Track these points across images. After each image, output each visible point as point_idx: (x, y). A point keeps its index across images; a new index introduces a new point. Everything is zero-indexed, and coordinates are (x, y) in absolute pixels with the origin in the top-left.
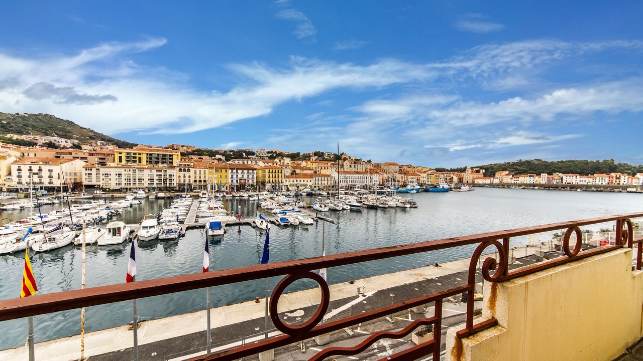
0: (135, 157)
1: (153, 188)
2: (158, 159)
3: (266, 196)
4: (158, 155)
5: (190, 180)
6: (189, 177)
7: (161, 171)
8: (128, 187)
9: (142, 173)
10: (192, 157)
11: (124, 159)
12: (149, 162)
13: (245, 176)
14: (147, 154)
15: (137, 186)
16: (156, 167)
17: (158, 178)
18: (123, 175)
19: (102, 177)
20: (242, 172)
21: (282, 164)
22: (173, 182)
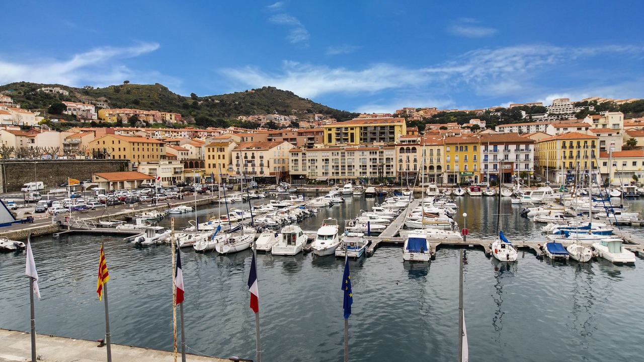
0: (346, 134)
1: (365, 179)
2: (374, 133)
3: (549, 196)
4: (375, 127)
5: (415, 166)
6: (415, 160)
7: (376, 153)
8: (335, 177)
9: (352, 157)
10: (431, 127)
11: (334, 137)
12: (364, 140)
13: (512, 157)
14: (361, 128)
15: (346, 176)
16: (370, 146)
17: (371, 164)
18: (330, 161)
19: (308, 164)
20: (506, 149)
21: (600, 127)
22: (391, 170)
